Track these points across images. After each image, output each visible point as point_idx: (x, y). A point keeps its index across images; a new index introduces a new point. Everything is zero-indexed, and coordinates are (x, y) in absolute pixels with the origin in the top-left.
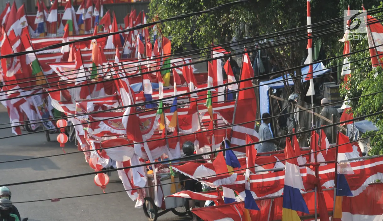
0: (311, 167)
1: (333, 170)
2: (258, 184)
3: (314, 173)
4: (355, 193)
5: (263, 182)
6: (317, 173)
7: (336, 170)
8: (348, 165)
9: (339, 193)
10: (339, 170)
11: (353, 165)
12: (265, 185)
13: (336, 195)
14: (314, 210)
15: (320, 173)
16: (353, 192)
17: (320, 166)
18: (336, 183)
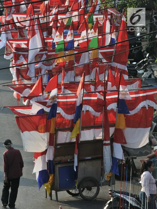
0: (101, 93)
1: (116, 96)
2: (63, 102)
3: (102, 98)
4: (132, 113)
5: (67, 101)
6: (105, 98)
7: (118, 96)
8: (128, 94)
9: (120, 112)
10: (121, 97)
11: (131, 93)
12: (68, 103)
13: (118, 113)
14: (102, 122)
15: (107, 97)
16: (130, 112)
17: (107, 93)
18: (118, 105)
